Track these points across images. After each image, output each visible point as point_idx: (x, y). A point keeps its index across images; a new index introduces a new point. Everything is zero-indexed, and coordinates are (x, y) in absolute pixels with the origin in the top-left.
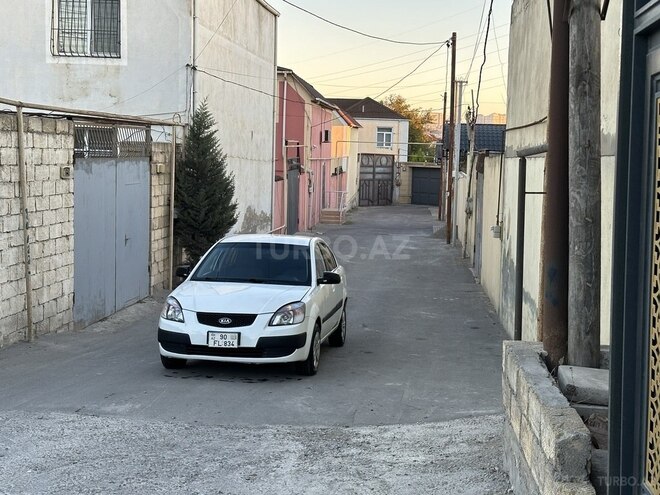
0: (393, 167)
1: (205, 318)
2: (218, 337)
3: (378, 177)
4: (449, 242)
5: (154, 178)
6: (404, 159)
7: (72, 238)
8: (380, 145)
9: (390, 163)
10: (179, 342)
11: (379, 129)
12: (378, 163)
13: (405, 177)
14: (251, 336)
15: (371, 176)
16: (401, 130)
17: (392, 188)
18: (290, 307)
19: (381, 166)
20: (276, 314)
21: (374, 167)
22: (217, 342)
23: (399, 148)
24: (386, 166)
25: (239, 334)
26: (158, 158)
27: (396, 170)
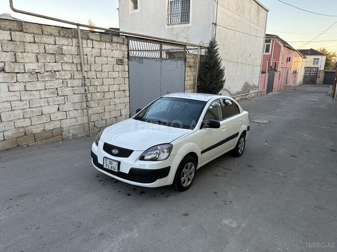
2: (109, 162)
3: (311, 75)
4: (333, 98)
6: (322, 69)
7: (127, 91)
8: (314, 64)
11: (314, 59)
13: (322, 75)
15: (308, 74)
16: (323, 59)
17: (316, 79)
19: (313, 71)
20: (146, 151)
21: (310, 71)
22: (108, 165)
23: (321, 66)
24: (315, 71)
25: (119, 163)
26: (190, 60)
27: (318, 72)
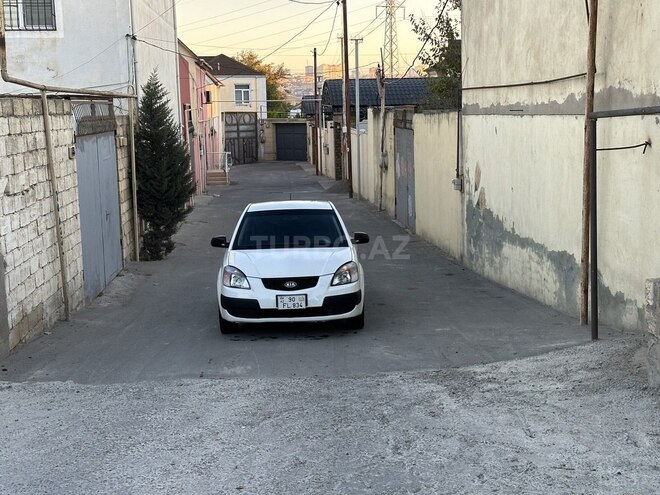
0: (256, 124)
1: (269, 283)
2: (286, 299)
3: (242, 135)
4: (351, 196)
5: (119, 151)
6: (265, 116)
7: (79, 216)
8: (239, 103)
9: (253, 121)
10: (250, 307)
11: (237, 86)
12: (241, 121)
13: (269, 134)
14: (316, 296)
15: (235, 135)
16: (258, 86)
17: (257, 146)
18: (345, 267)
19: (245, 124)
20: (335, 275)
21: (238, 125)
22: (286, 304)
23: (258, 103)
24: (249, 124)
25: (306, 295)
26: (120, 131)
27: (259, 127)
